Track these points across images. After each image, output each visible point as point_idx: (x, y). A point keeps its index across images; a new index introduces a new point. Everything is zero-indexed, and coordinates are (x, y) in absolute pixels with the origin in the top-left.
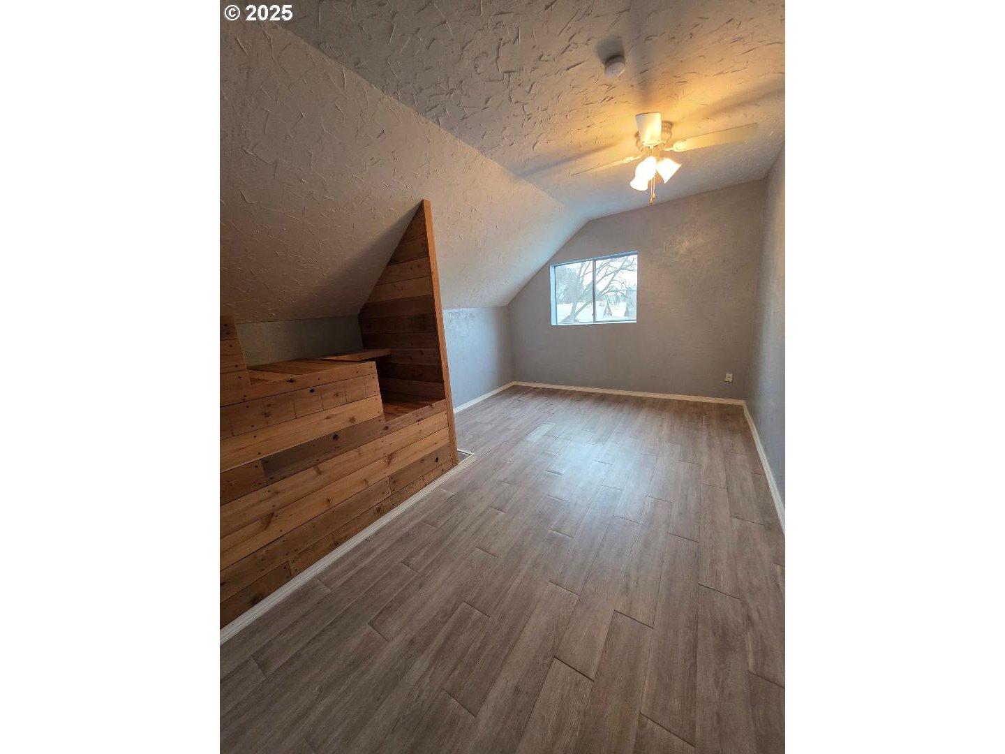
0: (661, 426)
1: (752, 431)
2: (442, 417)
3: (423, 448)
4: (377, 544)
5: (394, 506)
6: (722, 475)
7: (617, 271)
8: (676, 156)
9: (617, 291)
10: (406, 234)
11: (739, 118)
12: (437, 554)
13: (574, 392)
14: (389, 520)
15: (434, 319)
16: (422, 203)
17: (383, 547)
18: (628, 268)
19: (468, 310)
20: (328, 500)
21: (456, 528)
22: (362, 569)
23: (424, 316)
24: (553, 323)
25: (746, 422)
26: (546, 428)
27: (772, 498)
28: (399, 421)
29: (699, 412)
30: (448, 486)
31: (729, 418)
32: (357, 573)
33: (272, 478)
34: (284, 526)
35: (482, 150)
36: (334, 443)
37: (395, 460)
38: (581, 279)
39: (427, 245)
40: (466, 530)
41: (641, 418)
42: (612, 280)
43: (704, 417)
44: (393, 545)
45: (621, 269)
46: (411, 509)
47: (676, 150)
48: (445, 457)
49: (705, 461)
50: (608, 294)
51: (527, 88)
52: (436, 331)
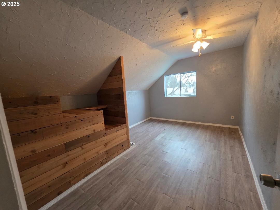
0: (206, 136)
1: (242, 139)
2: (125, 130)
3: (118, 141)
4: (100, 176)
5: (107, 162)
6: (230, 156)
7: (190, 76)
8: (207, 41)
9: (190, 83)
10: (114, 67)
11: (230, 28)
12: (122, 180)
13: (173, 121)
14: (105, 167)
15: (123, 96)
16: (120, 57)
17: (103, 177)
18: (194, 75)
19: (135, 91)
20: (85, 159)
21: (128, 171)
22: (96, 185)
23: (119, 94)
24: (165, 96)
25: (239, 135)
26: (162, 135)
27: (249, 165)
28: (109, 131)
29: (221, 130)
30: (126, 155)
31: (233, 133)
32: (93, 186)
33: (67, 150)
34: (70, 167)
35: (141, 40)
36: (88, 139)
37: (108, 145)
38: (176, 79)
39: (121, 71)
40: (132, 172)
41: (199, 132)
42: (188, 79)
43: (223, 133)
44: (106, 176)
45: (191, 75)
46: (113, 163)
47: (207, 39)
48: (125, 145)
49: (223, 150)
50: (187, 84)
51: (156, 22)
52: (123, 100)
